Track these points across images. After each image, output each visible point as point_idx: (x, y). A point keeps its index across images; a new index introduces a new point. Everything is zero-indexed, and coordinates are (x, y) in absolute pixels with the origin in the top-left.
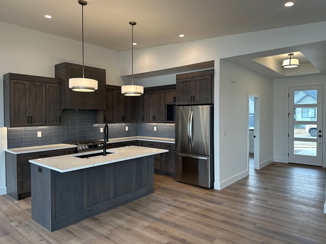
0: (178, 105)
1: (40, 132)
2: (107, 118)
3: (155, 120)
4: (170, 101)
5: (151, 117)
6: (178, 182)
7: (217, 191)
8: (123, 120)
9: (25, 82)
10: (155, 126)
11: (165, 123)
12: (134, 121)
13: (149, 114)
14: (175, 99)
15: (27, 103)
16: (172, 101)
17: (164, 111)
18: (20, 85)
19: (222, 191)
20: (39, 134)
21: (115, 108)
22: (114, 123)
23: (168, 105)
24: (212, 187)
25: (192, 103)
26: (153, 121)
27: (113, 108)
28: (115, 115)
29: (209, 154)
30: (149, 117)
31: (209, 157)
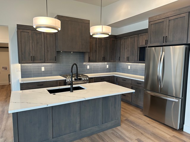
0: (149, 47)
1: (44, 67)
2: (91, 58)
3: (128, 60)
4: (142, 44)
5: (126, 57)
7: (187, 134)
8: (104, 60)
9: (29, 31)
10: (129, 66)
11: (137, 63)
12: (112, 61)
13: (124, 55)
14: (147, 42)
15: (31, 46)
16: (144, 43)
17: (136, 52)
18: (25, 33)
20: (43, 69)
21: (97, 51)
22: (96, 62)
23: (140, 48)
25: (164, 44)
26: (127, 61)
27: (96, 51)
28: (97, 56)
29: (181, 97)
30: (124, 58)
31: (180, 100)
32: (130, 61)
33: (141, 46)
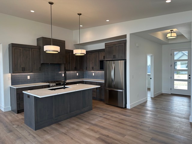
0: (106, 61)
1: (29, 76)
3: (93, 69)
4: (101, 58)
5: (91, 67)
6: (106, 104)
7: (128, 109)
8: (76, 69)
9: (20, 48)
10: (93, 73)
11: (99, 71)
12: (81, 70)
14: (104, 57)
15: (22, 60)
17: (98, 64)
18: (18, 50)
19: (131, 110)
22: (70, 71)
23: (100, 61)
24: (126, 107)
25: (114, 59)
29: (124, 88)
30: (90, 67)
31: (124, 90)
32: (94, 70)
33: (101, 60)
